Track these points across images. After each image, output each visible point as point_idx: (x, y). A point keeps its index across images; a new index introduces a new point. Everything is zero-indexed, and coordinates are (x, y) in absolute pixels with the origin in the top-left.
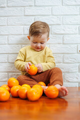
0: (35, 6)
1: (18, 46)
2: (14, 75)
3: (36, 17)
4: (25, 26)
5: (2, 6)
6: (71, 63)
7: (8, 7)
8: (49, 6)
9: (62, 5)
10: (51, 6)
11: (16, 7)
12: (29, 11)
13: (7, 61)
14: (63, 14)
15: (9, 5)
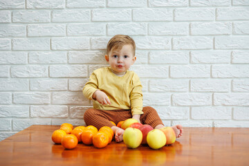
0: (107, 7)
1: (83, 67)
2: (78, 109)
3: (109, 23)
4: (93, 38)
5: (59, 6)
6: (160, 92)
7: (67, 8)
8: (128, 7)
9: (148, 6)
10: (131, 7)
11: (79, 8)
12: (98, 15)
13: (66, 88)
14: (148, 19)
15: (68, 5)
